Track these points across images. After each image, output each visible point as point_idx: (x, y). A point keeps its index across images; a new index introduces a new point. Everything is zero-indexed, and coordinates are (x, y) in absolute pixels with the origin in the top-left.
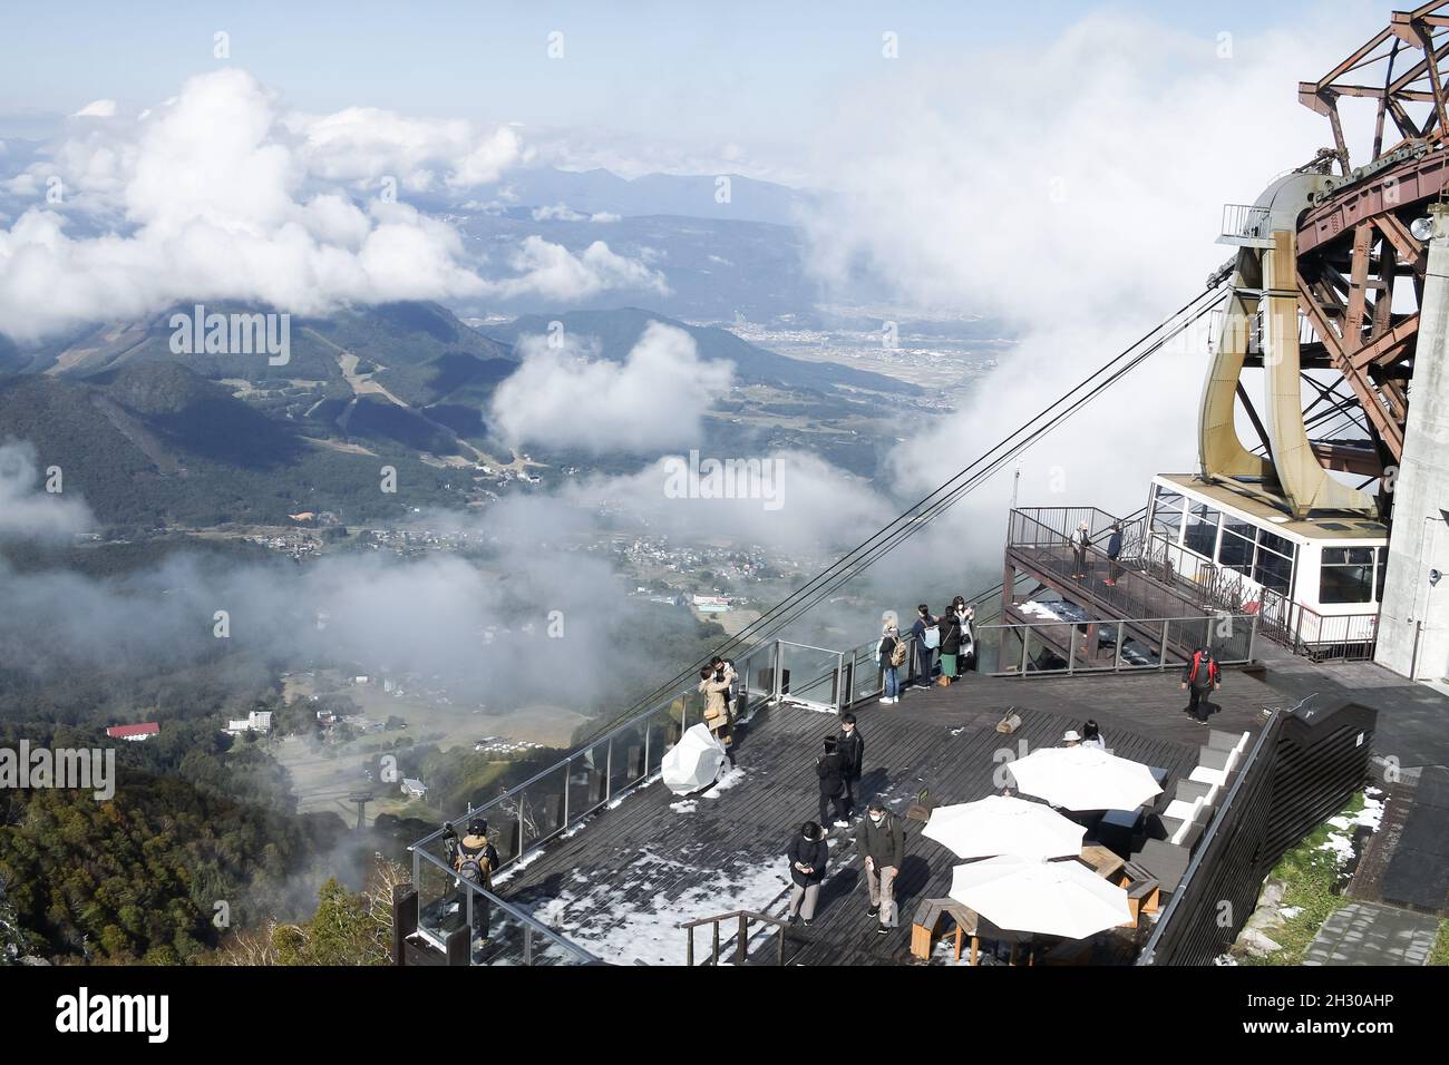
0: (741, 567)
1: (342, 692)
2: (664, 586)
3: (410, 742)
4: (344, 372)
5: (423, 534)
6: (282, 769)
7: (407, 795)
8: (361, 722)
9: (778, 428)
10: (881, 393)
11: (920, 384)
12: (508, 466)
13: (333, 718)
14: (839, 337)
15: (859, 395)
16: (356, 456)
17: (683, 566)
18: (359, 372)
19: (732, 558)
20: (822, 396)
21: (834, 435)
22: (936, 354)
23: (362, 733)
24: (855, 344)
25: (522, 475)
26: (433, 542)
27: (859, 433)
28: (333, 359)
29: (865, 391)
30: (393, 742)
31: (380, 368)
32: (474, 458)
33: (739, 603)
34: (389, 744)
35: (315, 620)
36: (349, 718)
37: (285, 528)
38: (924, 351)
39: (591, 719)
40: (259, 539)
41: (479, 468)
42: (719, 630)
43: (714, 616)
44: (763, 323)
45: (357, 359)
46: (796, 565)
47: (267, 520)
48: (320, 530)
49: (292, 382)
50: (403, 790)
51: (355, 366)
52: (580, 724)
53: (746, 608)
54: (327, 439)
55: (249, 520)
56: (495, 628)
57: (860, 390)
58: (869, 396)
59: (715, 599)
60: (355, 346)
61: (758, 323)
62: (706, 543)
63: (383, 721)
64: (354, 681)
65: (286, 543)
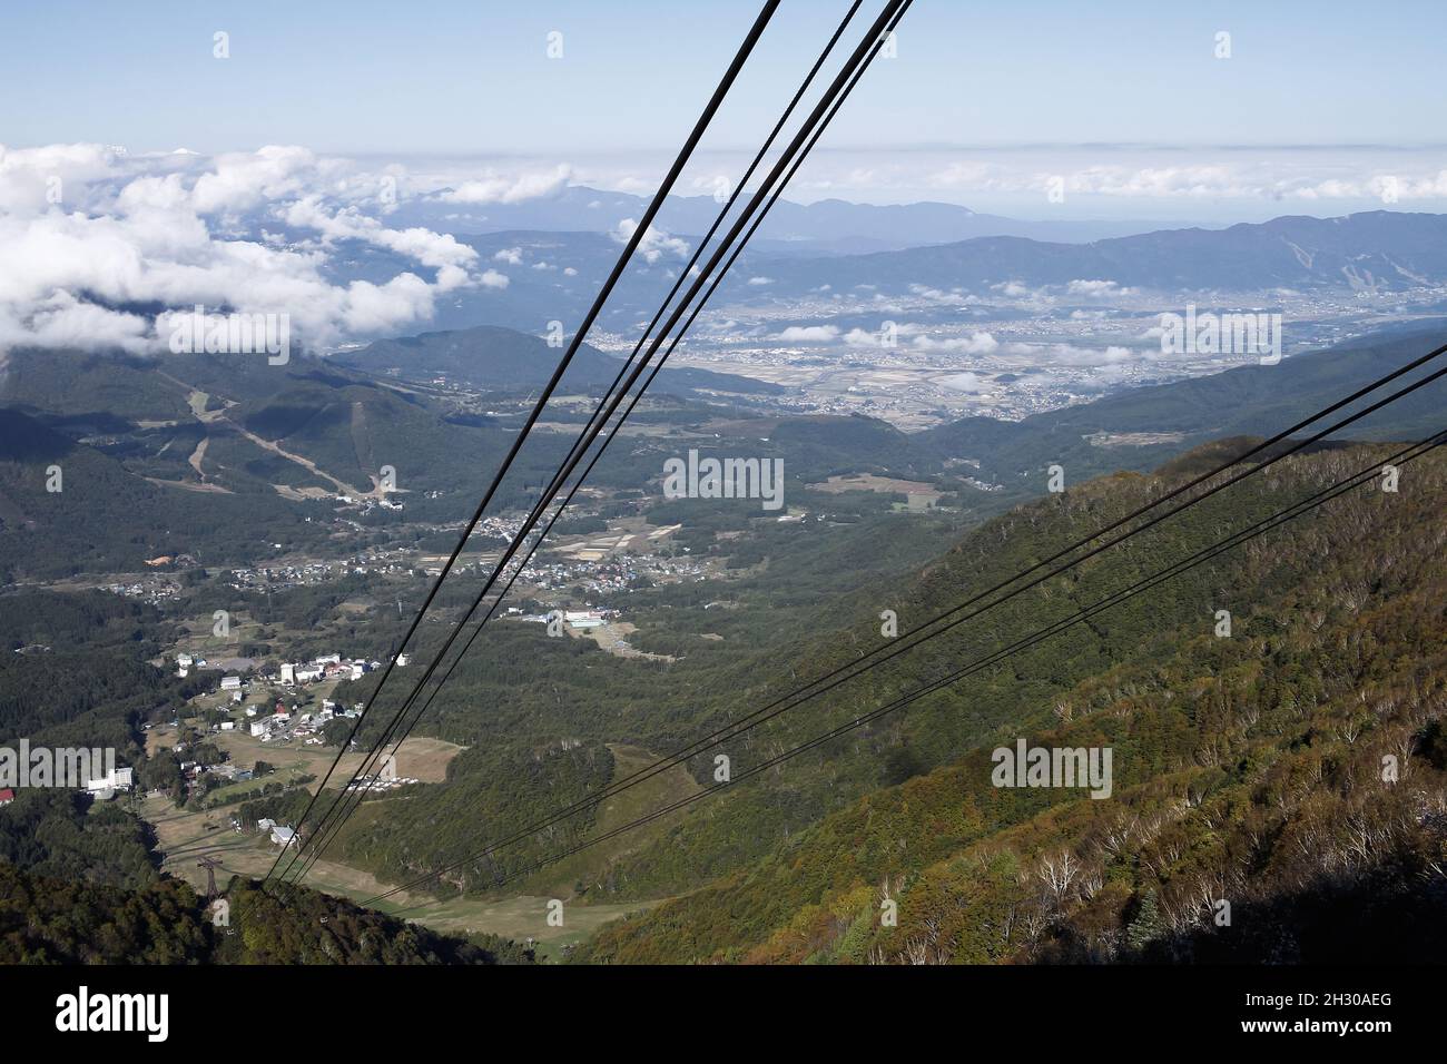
0: (613, 580)
1: (207, 740)
2: (535, 604)
3: (279, 787)
4: (194, 409)
5: (286, 569)
6: (145, 825)
7: (278, 844)
8: (229, 770)
9: (641, 436)
10: (742, 395)
11: (780, 383)
12: (370, 494)
13: (198, 769)
14: (696, 341)
15: (720, 398)
16: (211, 495)
17: (554, 583)
18: (209, 409)
19: (602, 571)
20: (681, 401)
21: (697, 439)
22: (795, 353)
23: (229, 782)
24: (712, 348)
25: (384, 503)
26: (296, 576)
27: (723, 436)
28: (181, 397)
29: (726, 394)
30: (261, 789)
31: (231, 404)
32: (333, 488)
33: (612, 615)
34: (257, 791)
35: (177, 667)
36: (214, 767)
37: (143, 574)
38: (781, 350)
39: (465, 748)
40: (115, 588)
41: (341, 498)
42: (593, 645)
43: (587, 631)
44: (618, 333)
45: (206, 396)
46: (667, 572)
47: (121, 567)
48: (177, 574)
49: (140, 424)
50: (273, 839)
51: (205, 403)
52: (454, 755)
53: (619, 621)
54: (181, 479)
55: (102, 570)
56: (362, 662)
57: (721, 393)
58: (730, 398)
59: (587, 614)
60: (204, 383)
61: (614, 333)
62: (576, 557)
63: (251, 767)
64: (219, 727)
65: (143, 590)
